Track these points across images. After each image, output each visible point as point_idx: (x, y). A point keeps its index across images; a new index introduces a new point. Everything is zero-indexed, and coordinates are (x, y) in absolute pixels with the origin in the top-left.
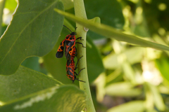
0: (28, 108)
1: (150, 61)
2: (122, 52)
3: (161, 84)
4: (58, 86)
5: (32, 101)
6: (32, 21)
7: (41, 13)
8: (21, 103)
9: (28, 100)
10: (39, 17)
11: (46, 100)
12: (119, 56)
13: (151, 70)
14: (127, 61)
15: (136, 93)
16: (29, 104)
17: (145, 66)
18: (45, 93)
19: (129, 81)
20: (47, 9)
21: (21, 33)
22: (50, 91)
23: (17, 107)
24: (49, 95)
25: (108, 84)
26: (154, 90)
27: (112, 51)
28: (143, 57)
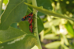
0: (13, 44)
1: (63, 25)
2: (51, 21)
3: (67, 34)
4: (25, 35)
5: (15, 41)
6: (14, 8)
7: (18, 4)
8: (10, 42)
9: (13, 40)
10: (17, 6)
11: (21, 40)
12: (50, 23)
13: (63, 29)
14: (53, 25)
16: (14, 42)
17: (61, 27)
18: (20, 37)
19: (54, 33)
21: (10, 13)
22: (22, 37)
23: (9, 43)
24: (22, 38)
25: (45, 34)
26: (64, 37)
27: (47, 21)
28: (60, 23)
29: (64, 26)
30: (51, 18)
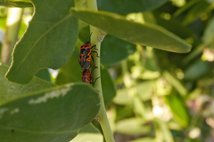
0: (42, 103)
1: (159, 97)
2: (132, 87)
3: (171, 120)
4: (72, 84)
5: (47, 96)
6: (47, 32)
7: (56, 24)
8: (35, 97)
9: (43, 95)
10: (54, 29)
11: (61, 97)
13: (161, 106)
14: (138, 95)
15: (146, 130)
16: (44, 99)
17: (156, 102)
18: (60, 89)
20: (63, 21)
21: (36, 43)
22: (65, 88)
23: (32, 102)
24: (64, 92)
26: (164, 127)
28: (153, 93)
29: (163, 100)
30: (131, 79)
